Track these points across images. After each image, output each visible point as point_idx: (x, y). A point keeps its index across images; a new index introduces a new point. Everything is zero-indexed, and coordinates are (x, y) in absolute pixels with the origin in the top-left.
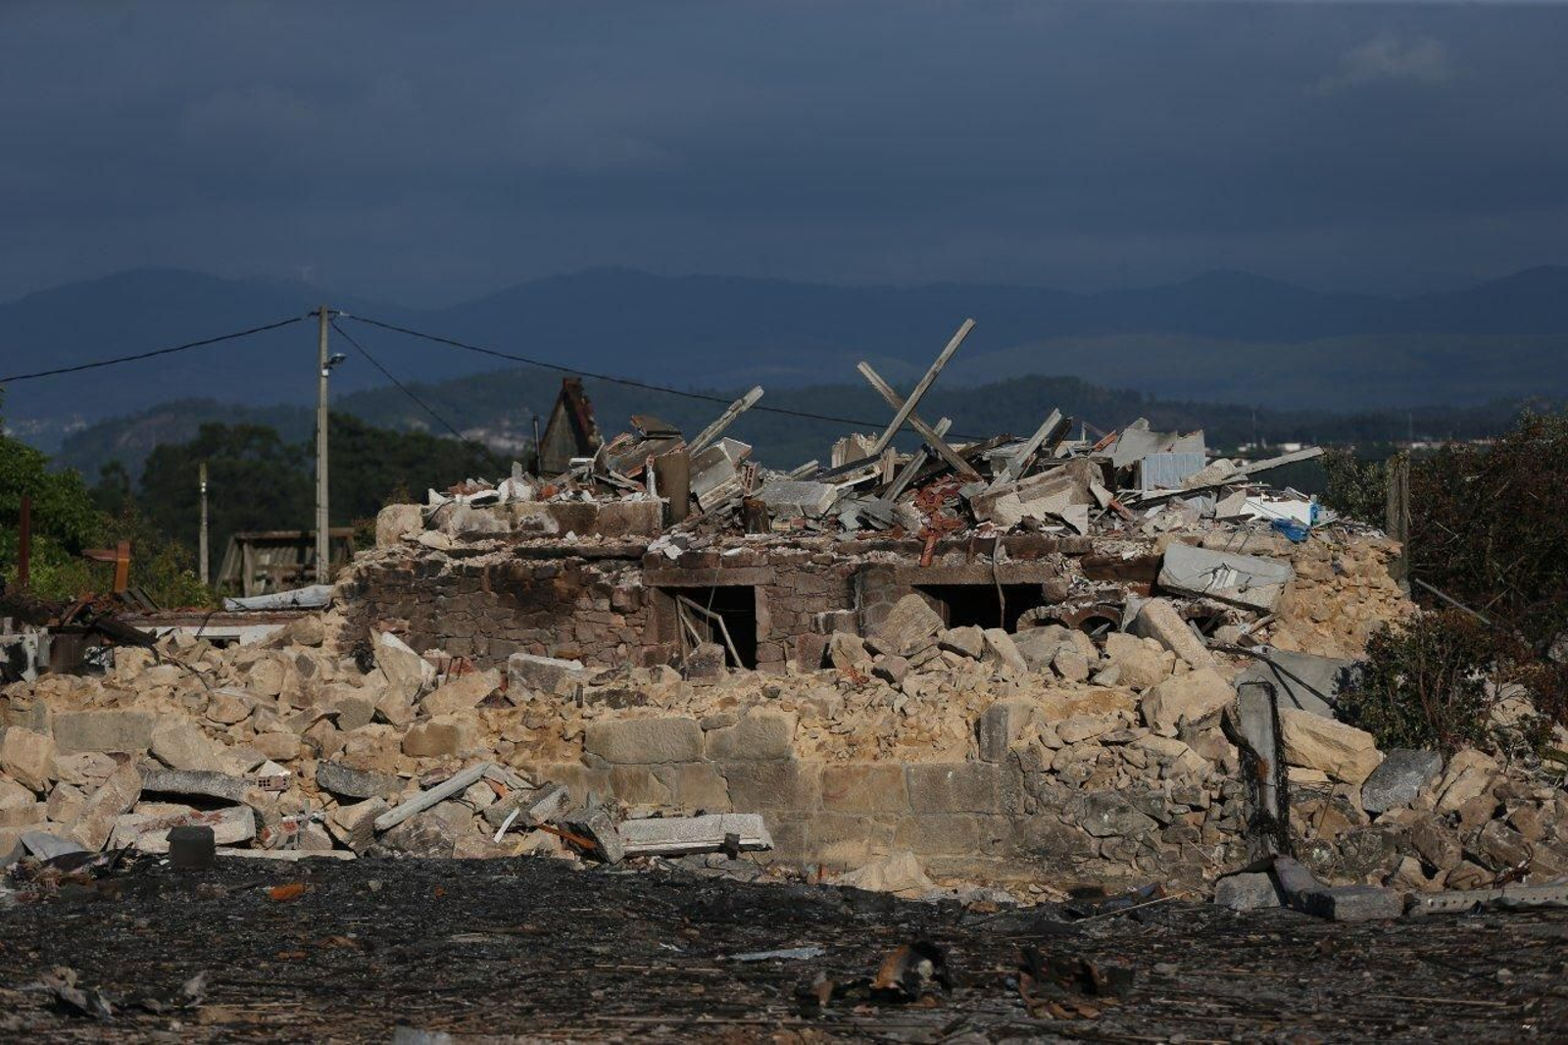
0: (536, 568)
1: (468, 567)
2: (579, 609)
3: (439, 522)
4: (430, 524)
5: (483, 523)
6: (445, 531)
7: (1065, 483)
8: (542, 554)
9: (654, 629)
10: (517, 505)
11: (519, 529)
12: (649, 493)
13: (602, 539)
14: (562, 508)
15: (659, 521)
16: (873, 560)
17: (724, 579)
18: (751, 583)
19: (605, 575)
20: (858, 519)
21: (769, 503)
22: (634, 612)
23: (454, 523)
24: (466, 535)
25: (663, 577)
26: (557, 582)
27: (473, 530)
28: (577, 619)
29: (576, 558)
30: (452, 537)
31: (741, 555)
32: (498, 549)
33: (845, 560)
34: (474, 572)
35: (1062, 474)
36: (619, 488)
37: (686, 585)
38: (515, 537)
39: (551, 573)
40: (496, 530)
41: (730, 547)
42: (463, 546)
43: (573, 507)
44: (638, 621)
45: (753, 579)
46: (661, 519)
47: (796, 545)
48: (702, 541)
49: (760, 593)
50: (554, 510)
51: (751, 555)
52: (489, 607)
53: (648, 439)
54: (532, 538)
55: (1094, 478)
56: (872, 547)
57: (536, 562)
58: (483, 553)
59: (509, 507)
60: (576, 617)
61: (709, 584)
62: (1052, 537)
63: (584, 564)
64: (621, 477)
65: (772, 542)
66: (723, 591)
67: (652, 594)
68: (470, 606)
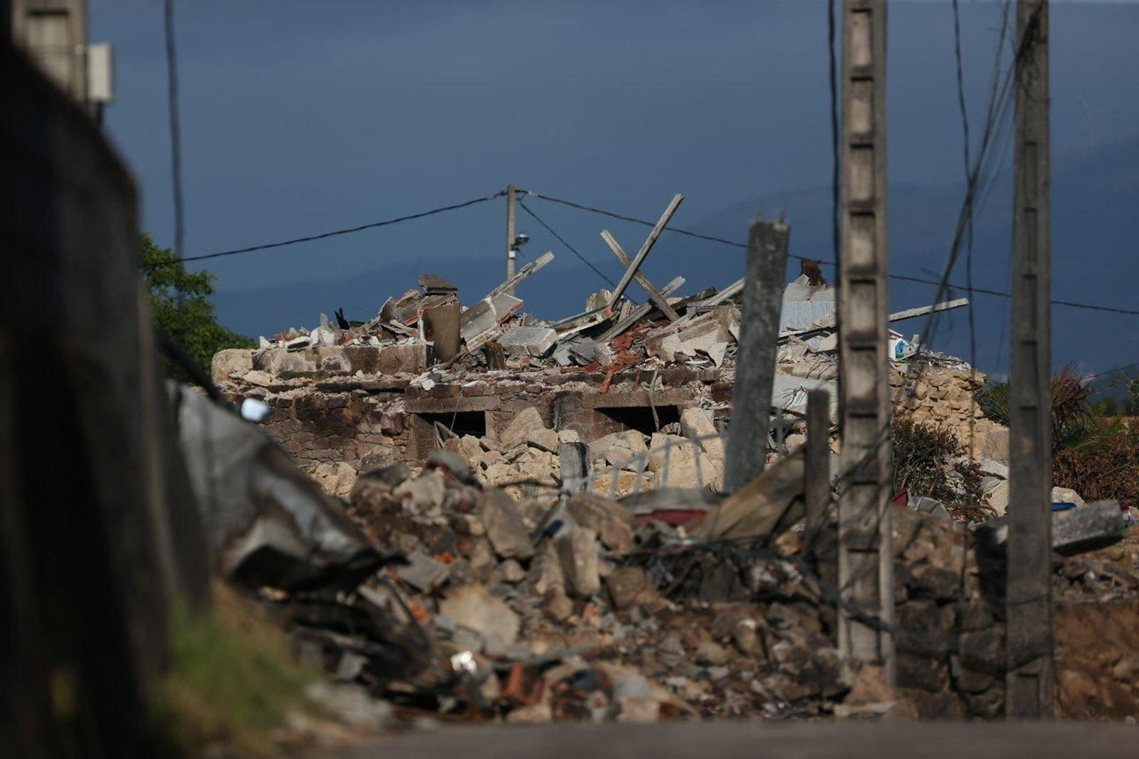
0: (330, 399)
1: (281, 399)
2: (360, 433)
3: (264, 363)
4: (258, 365)
5: (297, 364)
6: (269, 371)
7: (712, 325)
8: (336, 388)
9: (414, 447)
10: (321, 349)
11: (322, 369)
12: (419, 338)
13: (381, 376)
14: (353, 350)
15: (423, 360)
16: (568, 389)
17: (463, 406)
18: (483, 409)
19: (381, 404)
20: (570, 358)
21: (504, 345)
22: (399, 434)
23: (275, 365)
24: (285, 375)
25: (420, 405)
26: (345, 411)
27: (289, 370)
28: (360, 441)
29: (359, 391)
30: (273, 376)
31: (476, 386)
32: (305, 385)
33: (550, 389)
34: (285, 403)
35: (711, 318)
36: (398, 334)
37: (437, 411)
38: (320, 375)
39: (340, 403)
40: (305, 370)
41: (470, 380)
42: (280, 382)
43: (362, 349)
44: (403, 442)
45: (484, 406)
46: (425, 359)
47: (517, 378)
48: (451, 377)
49: (489, 417)
50: (348, 352)
51: (483, 386)
52: (296, 432)
53: (430, 295)
54: (332, 376)
55: (733, 321)
56: (570, 379)
57: (330, 395)
58: (293, 388)
59: (315, 350)
60: (358, 439)
61: (453, 410)
62: (694, 369)
63: (365, 395)
64: (401, 325)
65: (501, 376)
66: (462, 415)
67: (412, 419)
68: (281, 431)
